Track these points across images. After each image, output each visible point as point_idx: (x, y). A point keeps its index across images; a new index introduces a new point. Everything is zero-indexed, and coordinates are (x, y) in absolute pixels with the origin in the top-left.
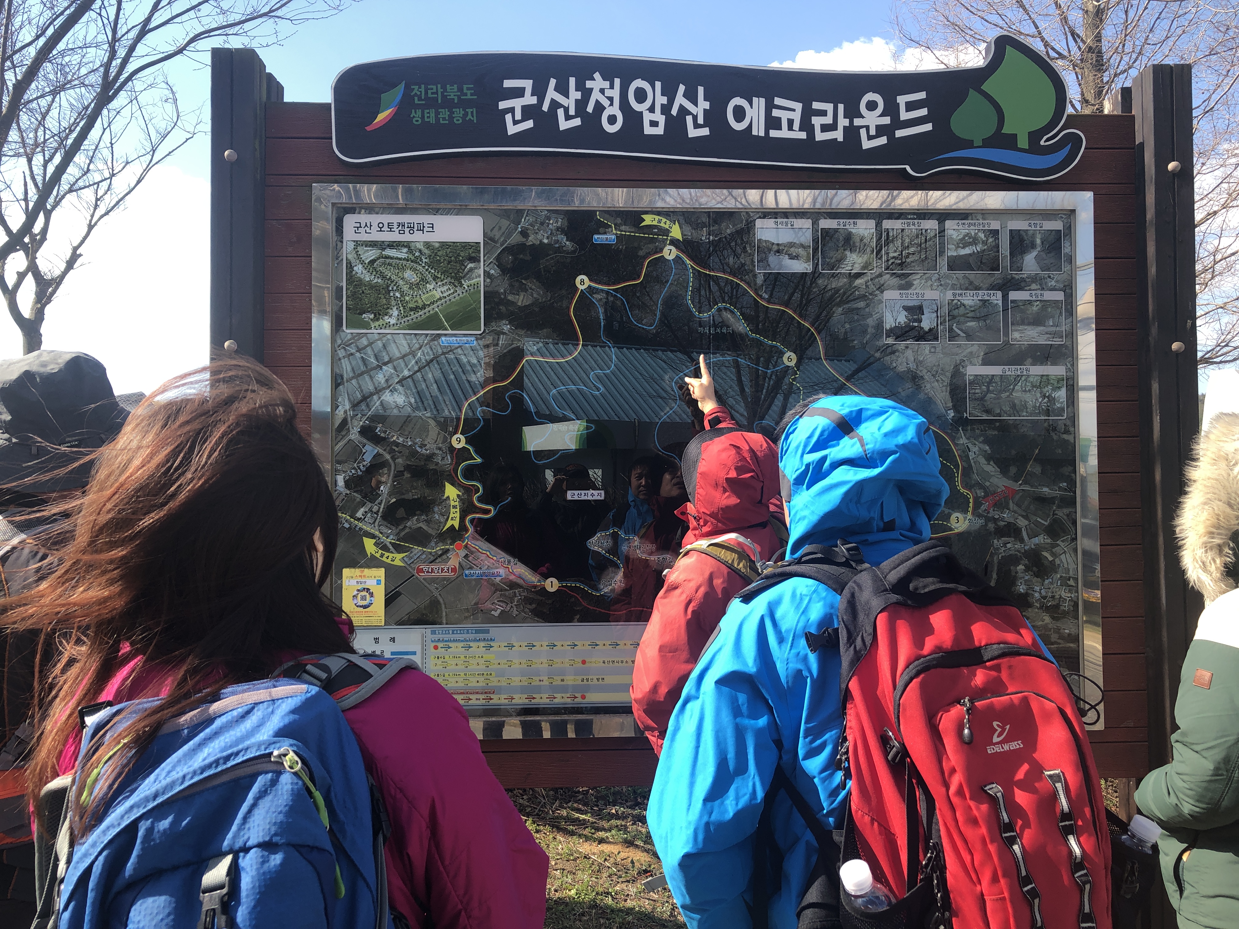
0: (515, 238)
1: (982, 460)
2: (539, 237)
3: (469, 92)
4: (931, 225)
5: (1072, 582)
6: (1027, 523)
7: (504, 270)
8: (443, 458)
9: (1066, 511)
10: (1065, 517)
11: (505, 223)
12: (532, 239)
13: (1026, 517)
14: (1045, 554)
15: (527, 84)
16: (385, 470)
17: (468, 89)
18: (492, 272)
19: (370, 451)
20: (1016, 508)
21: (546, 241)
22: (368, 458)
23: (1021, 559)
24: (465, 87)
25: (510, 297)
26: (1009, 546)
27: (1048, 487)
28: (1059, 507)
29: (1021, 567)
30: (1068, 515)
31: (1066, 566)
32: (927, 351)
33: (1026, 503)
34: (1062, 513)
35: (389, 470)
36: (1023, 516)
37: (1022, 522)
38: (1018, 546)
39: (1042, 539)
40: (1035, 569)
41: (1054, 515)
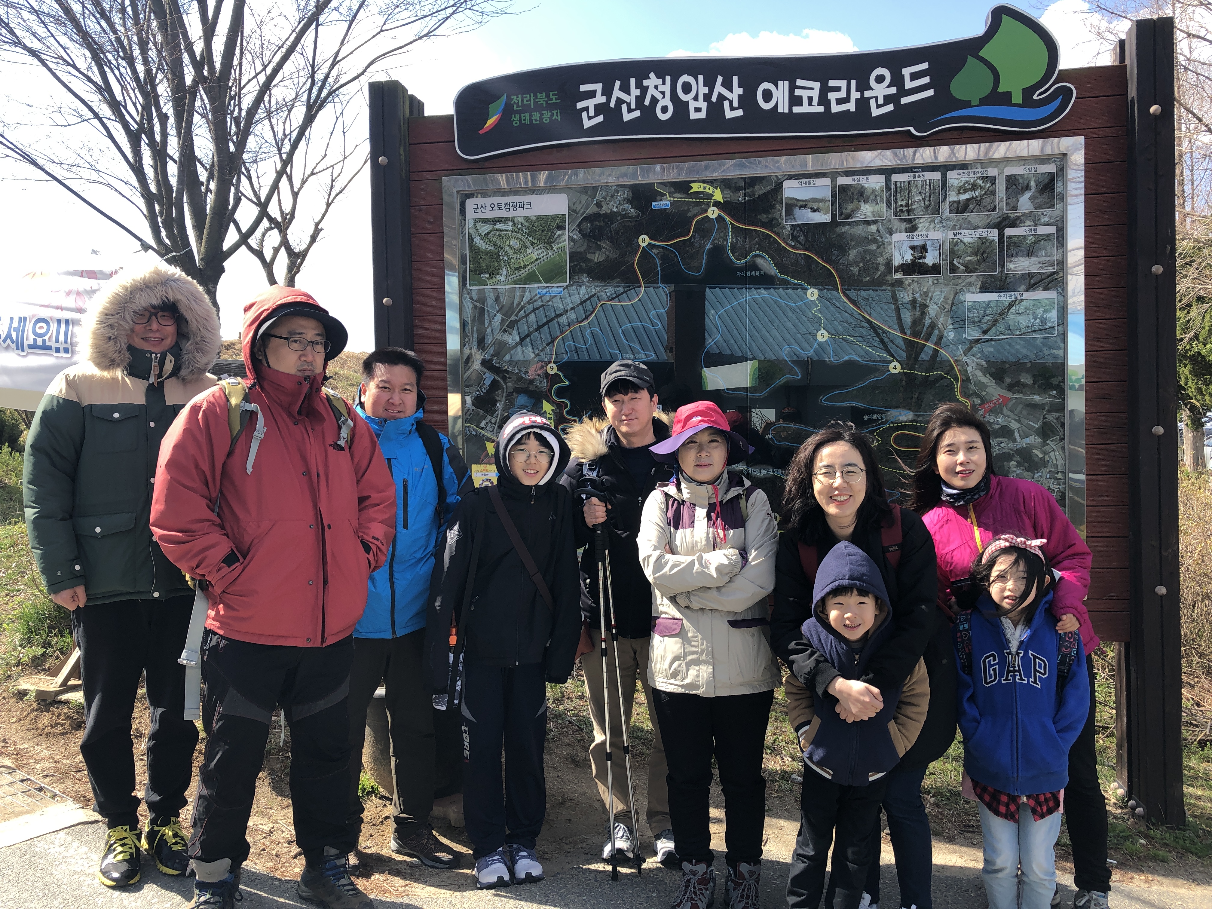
0: (592, 209)
1: (979, 373)
2: (610, 207)
3: (554, 98)
4: (936, 176)
5: (1060, 476)
6: (1019, 425)
7: (584, 236)
8: (541, 382)
9: (1055, 415)
10: (1055, 421)
11: (584, 198)
12: (605, 209)
13: (1018, 421)
14: (1035, 451)
15: (598, 87)
16: (500, 391)
17: (553, 95)
18: (575, 236)
19: (489, 377)
20: (1009, 413)
21: (615, 210)
22: (488, 383)
23: (1014, 456)
24: (551, 93)
25: (588, 256)
26: (1002, 445)
27: (1038, 394)
28: (1049, 411)
29: (1013, 463)
30: (1057, 419)
31: (1054, 462)
32: (930, 283)
33: (1019, 409)
34: (1052, 418)
35: (503, 392)
36: (1015, 420)
37: (1014, 425)
38: (1011, 445)
39: (1034, 439)
40: (1026, 464)
41: (1044, 418)
